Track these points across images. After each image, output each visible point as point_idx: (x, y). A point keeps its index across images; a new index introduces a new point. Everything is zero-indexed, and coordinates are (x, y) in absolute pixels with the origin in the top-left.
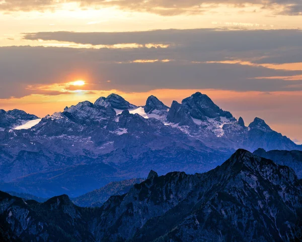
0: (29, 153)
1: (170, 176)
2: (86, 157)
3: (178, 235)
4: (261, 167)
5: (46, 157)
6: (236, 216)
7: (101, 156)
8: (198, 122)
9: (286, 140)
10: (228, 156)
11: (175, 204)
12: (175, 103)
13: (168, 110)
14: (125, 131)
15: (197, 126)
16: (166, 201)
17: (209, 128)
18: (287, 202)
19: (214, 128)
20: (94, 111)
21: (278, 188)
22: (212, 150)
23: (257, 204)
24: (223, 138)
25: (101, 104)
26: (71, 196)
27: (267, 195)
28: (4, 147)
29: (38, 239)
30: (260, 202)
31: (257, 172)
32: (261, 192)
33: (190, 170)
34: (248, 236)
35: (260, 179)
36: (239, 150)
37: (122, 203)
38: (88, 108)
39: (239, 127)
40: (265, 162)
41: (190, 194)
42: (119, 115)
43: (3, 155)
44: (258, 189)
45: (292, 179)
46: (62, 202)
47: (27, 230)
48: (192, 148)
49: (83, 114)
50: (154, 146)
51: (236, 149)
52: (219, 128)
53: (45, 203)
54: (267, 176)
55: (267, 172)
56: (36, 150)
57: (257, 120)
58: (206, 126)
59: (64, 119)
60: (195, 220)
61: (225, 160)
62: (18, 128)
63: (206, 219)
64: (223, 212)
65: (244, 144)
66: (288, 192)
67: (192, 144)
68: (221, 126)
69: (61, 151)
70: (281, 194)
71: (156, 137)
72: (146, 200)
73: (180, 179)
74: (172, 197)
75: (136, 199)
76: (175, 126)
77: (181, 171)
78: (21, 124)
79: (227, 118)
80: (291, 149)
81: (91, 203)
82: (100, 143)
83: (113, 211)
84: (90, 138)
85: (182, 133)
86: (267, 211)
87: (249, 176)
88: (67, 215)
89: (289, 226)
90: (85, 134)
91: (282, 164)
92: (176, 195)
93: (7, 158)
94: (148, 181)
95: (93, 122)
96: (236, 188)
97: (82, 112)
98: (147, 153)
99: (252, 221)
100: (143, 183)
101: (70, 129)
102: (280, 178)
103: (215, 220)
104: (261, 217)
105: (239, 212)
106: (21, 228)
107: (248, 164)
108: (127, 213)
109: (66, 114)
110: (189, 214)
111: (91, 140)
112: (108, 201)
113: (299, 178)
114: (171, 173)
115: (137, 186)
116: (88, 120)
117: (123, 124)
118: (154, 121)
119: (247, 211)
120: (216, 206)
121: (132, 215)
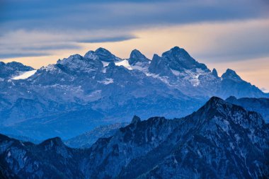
0: (26, 100)
1: (152, 121)
2: (77, 104)
3: (158, 172)
4: (233, 113)
5: (41, 104)
6: (210, 157)
7: (90, 103)
8: (176, 73)
9: (255, 89)
10: (203, 103)
11: (156, 145)
12: (155, 56)
13: (150, 62)
14: (111, 81)
15: (176, 77)
16: (148, 143)
17: (186, 78)
18: (255, 144)
19: (191, 78)
20: (84, 63)
21: (248, 131)
22: (189, 98)
23: (229, 146)
24: (198, 87)
25: (90, 57)
26: (63, 138)
27: (237, 137)
28: (4, 95)
29: (34, 176)
30: (231, 144)
31: (229, 117)
32: (232, 135)
33: (169, 115)
34: (221, 174)
35: (232, 123)
36: (213, 98)
37: (109, 145)
38: (78, 61)
39: (213, 77)
40: (236, 108)
41: (169, 136)
42: (106, 67)
43: (2, 102)
44: (230, 132)
45: (260, 123)
46: (55, 144)
47: (24, 168)
48: (171, 96)
49: (74, 66)
50: (137, 94)
51: (211, 97)
52: (195, 78)
53: (40, 145)
54: (237, 121)
55: (238, 117)
56: (31, 98)
57: (229, 71)
58: (184, 77)
59: (57, 70)
60: (173, 160)
61: (201, 106)
62: (16, 78)
63: (183, 158)
64: (199, 153)
65: (218, 92)
66: (256, 135)
67: (171, 93)
68: (197, 77)
69: (53, 99)
70: (250, 136)
71: (139, 86)
72: (130, 142)
73: (161, 123)
74: (153, 139)
75: (121, 141)
76: (156, 76)
77: (161, 116)
78: (18, 75)
79: (203, 69)
80: (259, 96)
81: (82, 145)
82: (89, 92)
83: (101, 151)
84: (80, 87)
85: (162, 83)
86: (238, 152)
87: (222, 120)
88: (60, 155)
89: (257, 165)
90: (75, 83)
91: (251, 110)
92: (157, 138)
93: (6, 104)
94: (132, 125)
95: (83, 74)
96: (210, 131)
97: (73, 64)
98: (131, 101)
99: (225, 161)
100: (127, 127)
101: (63, 79)
102: (250, 123)
103: (191, 160)
104: (233, 157)
105: (213, 152)
106: (18, 166)
107: (221, 110)
108: (113, 154)
109: (59, 66)
110: (169, 154)
111: (81, 88)
112: (96, 143)
113: (266, 122)
114: (152, 118)
115: (122, 130)
116: (78, 71)
117: (109, 75)
118: (137, 72)
119: (220, 151)
120: (192, 147)
121: (117, 155)
